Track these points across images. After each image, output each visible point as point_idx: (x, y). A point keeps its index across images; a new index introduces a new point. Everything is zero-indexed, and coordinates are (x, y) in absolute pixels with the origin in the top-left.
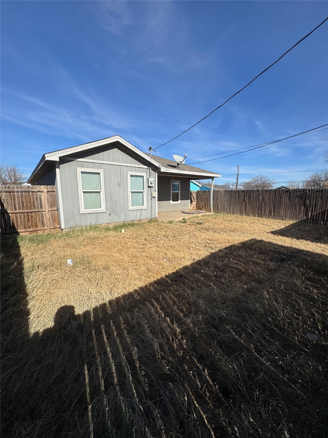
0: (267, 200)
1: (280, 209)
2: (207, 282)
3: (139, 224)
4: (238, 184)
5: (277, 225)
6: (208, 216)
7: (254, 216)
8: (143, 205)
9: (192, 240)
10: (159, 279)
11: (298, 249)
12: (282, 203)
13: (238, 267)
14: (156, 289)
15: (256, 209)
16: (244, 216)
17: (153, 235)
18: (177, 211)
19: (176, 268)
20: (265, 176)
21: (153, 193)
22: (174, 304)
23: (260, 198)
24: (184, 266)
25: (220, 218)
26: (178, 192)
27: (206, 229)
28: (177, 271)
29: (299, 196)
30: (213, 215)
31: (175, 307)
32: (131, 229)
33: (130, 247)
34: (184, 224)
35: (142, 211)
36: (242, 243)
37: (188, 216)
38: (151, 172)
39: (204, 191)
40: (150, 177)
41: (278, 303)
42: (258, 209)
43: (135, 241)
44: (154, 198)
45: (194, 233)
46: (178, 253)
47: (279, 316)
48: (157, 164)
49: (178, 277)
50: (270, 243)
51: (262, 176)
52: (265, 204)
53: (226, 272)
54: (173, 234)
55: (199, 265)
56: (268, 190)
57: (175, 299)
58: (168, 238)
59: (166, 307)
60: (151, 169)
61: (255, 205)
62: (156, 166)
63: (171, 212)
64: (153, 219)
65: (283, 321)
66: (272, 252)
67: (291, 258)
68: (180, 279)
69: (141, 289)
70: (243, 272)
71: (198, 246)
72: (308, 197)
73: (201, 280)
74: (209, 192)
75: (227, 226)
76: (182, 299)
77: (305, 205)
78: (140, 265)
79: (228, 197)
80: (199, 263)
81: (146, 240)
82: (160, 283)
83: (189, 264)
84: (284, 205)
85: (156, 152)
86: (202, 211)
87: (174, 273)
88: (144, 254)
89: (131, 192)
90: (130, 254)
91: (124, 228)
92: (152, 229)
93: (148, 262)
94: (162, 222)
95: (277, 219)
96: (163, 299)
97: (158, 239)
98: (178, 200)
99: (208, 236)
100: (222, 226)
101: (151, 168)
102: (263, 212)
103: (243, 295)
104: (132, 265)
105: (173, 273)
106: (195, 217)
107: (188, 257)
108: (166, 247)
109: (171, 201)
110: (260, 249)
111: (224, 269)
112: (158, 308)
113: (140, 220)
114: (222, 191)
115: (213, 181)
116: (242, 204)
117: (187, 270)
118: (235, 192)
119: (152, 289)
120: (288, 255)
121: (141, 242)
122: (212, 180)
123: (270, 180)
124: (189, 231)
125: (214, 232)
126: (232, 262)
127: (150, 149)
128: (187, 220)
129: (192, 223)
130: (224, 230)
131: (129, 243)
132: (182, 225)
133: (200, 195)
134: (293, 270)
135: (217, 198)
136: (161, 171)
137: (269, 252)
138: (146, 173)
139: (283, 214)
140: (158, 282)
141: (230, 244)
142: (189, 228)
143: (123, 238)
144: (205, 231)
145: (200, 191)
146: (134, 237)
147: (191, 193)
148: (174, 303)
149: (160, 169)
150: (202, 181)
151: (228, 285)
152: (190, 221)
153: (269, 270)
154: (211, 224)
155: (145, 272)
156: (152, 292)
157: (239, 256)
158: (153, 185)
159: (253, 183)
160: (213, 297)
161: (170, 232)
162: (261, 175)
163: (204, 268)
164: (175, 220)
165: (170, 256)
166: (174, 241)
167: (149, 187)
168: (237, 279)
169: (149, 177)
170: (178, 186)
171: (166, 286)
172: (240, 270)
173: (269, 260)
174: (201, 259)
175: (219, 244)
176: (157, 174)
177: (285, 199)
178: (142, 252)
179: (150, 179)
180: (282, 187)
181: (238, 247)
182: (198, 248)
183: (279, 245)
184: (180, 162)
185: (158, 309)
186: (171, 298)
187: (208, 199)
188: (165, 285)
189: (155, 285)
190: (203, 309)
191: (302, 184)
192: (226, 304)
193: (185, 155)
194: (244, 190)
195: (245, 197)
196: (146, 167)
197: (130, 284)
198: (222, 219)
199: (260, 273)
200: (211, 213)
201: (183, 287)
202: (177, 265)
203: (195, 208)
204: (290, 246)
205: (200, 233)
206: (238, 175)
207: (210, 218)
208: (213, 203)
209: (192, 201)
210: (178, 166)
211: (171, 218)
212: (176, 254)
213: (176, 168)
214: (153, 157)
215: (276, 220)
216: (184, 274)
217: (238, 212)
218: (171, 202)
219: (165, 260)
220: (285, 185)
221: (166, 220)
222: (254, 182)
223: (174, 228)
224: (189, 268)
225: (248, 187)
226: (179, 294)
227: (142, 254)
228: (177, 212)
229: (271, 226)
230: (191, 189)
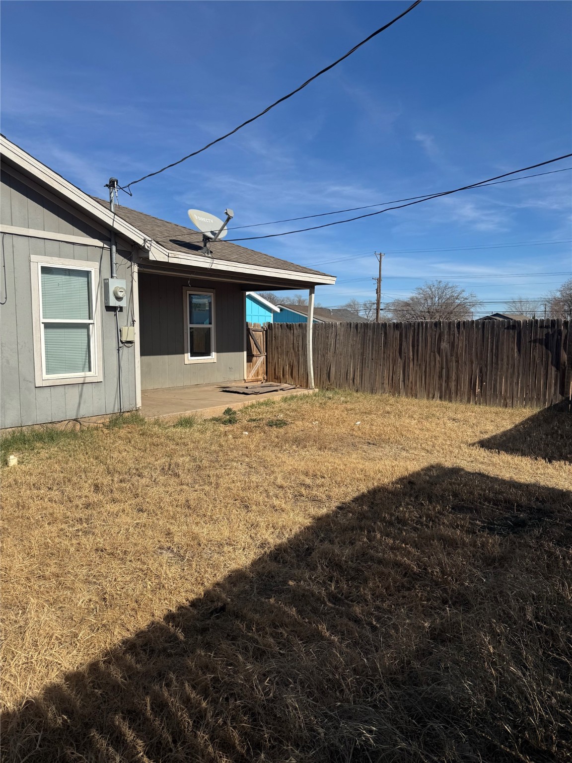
0: (462, 351)
1: (496, 375)
2: (310, 623)
3: (73, 435)
4: (382, 306)
5: (492, 421)
6: (301, 399)
7: (431, 396)
8: (90, 370)
9: (254, 478)
10: (142, 632)
11: (553, 488)
12: (502, 360)
13: (399, 558)
14: (130, 674)
15: (433, 376)
16: (404, 399)
17: (125, 469)
18: (207, 385)
19: (202, 584)
20: (450, 285)
21: (125, 330)
22: (197, 725)
23: (444, 345)
24: (233, 572)
25: (335, 405)
26: (208, 326)
27: (297, 441)
28: (207, 593)
29: (542, 339)
30: (315, 396)
31: (203, 736)
32: (44, 454)
33: (38, 521)
34: (228, 428)
35: (84, 389)
36: (404, 478)
37: (241, 401)
38: (114, 261)
39: (287, 325)
40: (112, 277)
41: (522, 666)
42: (440, 377)
43: (56, 494)
44: (130, 345)
45: (260, 454)
46: (211, 527)
47: (531, 713)
48: (137, 237)
49: (212, 613)
50: (481, 475)
51: (442, 285)
52: (457, 361)
53: (366, 581)
54: (195, 460)
55: (279, 562)
56: (464, 322)
57: (200, 704)
58: (177, 475)
59: (170, 739)
60: (117, 251)
61: (430, 365)
62: (134, 242)
63: (187, 391)
64: (127, 414)
65: (546, 727)
66: (489, 502)
67: (540, 520)
68: (218, 621)
69: (73, 679)
70: (414, 574)
71: (274, 498)
72: (565, 343)
73: (288, 616)
74: (303, 328)
75: (356, 429)
76: (227, 699)
77: (557, 364)
78: (73, 582)
79: (356, 341)
80: (278, 555)
81: (97, 488)
82: (146, 645)
83: (248, 562)
84: (508, 364)
85: (131, 196)
86: (284, 385)
87: (198, 600)
88: (88, 542)
89: (42, 326)
90: (35, 545)
91: (18, 450)
92: (122, 448)
93: (104, 570)
94: (157, 423)
95: (490, 405)
96: (156, 709)
97: (143, 481)
98: (207, 353)
99: (302, 463)
100: (342, 430)
101: (114, 248)
102: (453, 385)
103: (423, 654)
104: (40, 587)
105: (194, 604)
106: (262, 404)
107: (243, 538)
108: (170, 508)
109: (186, 355)
110: (455, 495)
111: (357, 570)
112: (140, 749)
113: (76, 420)
114: (339, 326)
115: (313, 295)
116: (394, 363)
117: (242, 584)
118: (374, 328)
119: (117, 674)
120: (531, 508)
121: (80, 497)
122: (311, 293)
123: (465, 295)
124: (246, 447)
125: (320, 449)
126: (381, 545)
127: (112, 184)
128: (239, 415)
129: (255, 425)
130: (350, 440)
131: (33, 505)
132: (222, 429)
133: (275, 337)
134: (550, 554)
135: (326, 348)
136: (151, 258)
137: (480, 503)
138: (98, 264)
139: (506, 391)
140: (139, 642)
141: (371, 486)
142: (244, 440)
143: (10, 486)
144: (294, 447)
145: (275, 324)
146: (54, 479)
147: (248, 330)
148: (199, 718)
149: (147, 252)
150: (279, 294)
151: (374, 623)
152: (248, 418)
153: (490, 562)
154: (310, 425)
155: (90, 612)
156: (116, 687)
157: (398, 523)
158: (123, 304)
159: (420, 304)
160: (331, 676)
161: (183, 456)
162: (440, 282)
163: (296, 572)
164: (199, 414)
165: (184, 541)
166: (197, 486)
167: (109, 308)
168: (401, 600)
169: (108, 276)
170: (207, 308)
171: (170, 655)
172: (407, 568)
173: (483, 527)
174: (285, 540)
175: (339, 487)
176: (136, 268)
177: (510, 348)
178: (80, 533)
179: (114, 284)
180: (495, 315)
181: (394, 493)
182: (276, 502)
183: (503, 482)
184: (212, 232)
185: (138, 754)
186: (187, 701)
187: (300, 349)
188: (165, 650)
189: (128, 657)
190: (300, 726)
191: (542, 308)
192: (372, 695)
193: (226, 213)
194: (401, 323)
195: (404, 344)
196: (99, 243)
197: (29, 668)
198: (341, 407)
199: (464, 572)
200: (311, 392)
201: (230, 652)
202: (206, 572)
203: (260, 377)
204: (533, 481)
205: (279, 455)
206: (379, 280)
207: (306, 407)
208: (313, 361)
209: (253, 356)
210: (205, 245)
211: (186, 410)
212: (204, 531)
213: (199, 252)
214: (120, 212)
215: (487, 408)
216: (232, 600)
217: (386, 386)
218: (188, 358)
219: (167, 555)
220: (501, 309)
221: (170, 415)
222: (423, 302)
223: (199, 442)
224: (246, 578)
225: (408, 316)
226: (215, 680)
227: (84, 540)
228: (206, 388)
229: (477, 426)
230: (248, 319)
